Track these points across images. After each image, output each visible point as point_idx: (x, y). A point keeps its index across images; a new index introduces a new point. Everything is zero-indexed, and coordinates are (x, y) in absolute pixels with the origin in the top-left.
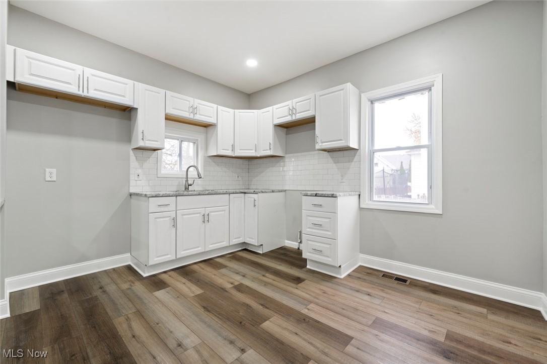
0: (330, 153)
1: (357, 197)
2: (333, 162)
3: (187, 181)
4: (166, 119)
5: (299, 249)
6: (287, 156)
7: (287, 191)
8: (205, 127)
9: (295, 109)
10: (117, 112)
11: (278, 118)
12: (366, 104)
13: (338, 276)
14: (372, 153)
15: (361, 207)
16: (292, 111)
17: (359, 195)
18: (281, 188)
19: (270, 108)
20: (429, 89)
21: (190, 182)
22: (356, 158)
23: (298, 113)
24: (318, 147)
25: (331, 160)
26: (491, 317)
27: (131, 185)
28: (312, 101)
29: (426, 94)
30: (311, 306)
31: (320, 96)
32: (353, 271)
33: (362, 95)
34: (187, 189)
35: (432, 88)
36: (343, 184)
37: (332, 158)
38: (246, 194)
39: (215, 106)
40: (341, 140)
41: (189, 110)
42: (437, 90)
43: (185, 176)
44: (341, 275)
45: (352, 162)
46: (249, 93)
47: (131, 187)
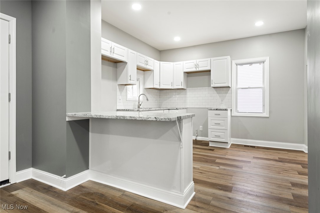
0: (215, 89)
1: (230, 110)
2: (216, 93)
3: (139, 102)
4: (137, 69)
5: (196, 139)
6: (188, 89)
7: (187, 109)
8: (144, 71)
9: (198, 65)
10: (112, 64)
11: (187, 69)
12: (234, 66)
13: (227, 147)
14: (237, 89)
15: (232, 115)
16: (196, 66)
17: (231, 110)
18: (184, 107)
19: (181, 63)
20: (264, 62)
21: (140, 103)
22: (229, 92)
23: (200, 67)
24: (212, 86)
25: (215, 92)
26: (289, 153)
27: (117, 105)
28: (209, 62)
29: (262, 64)
30: (226, 156)
31: (214, 60)
32: (231, 145)
33: (233, 61)
34: (139, 107)
35: (265, 62)
36: (222, 104)
37: (216, 91)
38: (170, 110)
39: (153, 60)
40: (225, 83)
41: (145, 62)
42: (267, 63)
43: (138, 100)
44: (228, 147)
45: (227, 93)
46: (160, 50)
47: (117, 106)
